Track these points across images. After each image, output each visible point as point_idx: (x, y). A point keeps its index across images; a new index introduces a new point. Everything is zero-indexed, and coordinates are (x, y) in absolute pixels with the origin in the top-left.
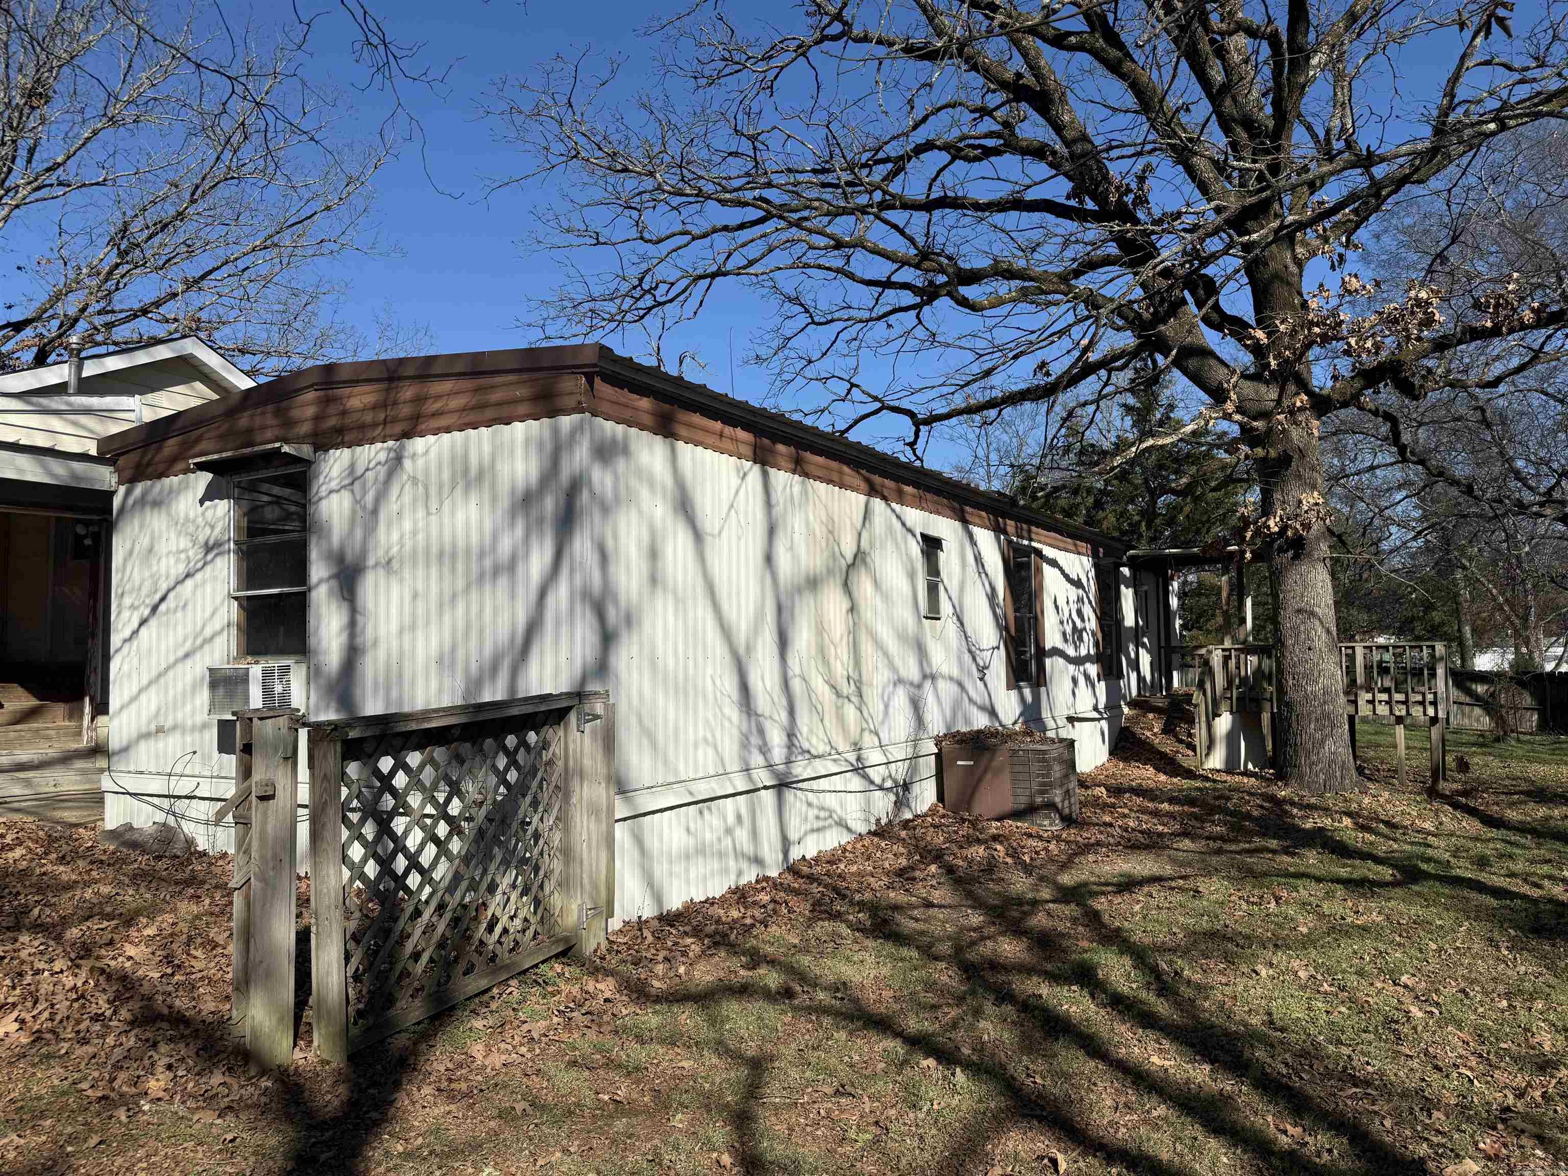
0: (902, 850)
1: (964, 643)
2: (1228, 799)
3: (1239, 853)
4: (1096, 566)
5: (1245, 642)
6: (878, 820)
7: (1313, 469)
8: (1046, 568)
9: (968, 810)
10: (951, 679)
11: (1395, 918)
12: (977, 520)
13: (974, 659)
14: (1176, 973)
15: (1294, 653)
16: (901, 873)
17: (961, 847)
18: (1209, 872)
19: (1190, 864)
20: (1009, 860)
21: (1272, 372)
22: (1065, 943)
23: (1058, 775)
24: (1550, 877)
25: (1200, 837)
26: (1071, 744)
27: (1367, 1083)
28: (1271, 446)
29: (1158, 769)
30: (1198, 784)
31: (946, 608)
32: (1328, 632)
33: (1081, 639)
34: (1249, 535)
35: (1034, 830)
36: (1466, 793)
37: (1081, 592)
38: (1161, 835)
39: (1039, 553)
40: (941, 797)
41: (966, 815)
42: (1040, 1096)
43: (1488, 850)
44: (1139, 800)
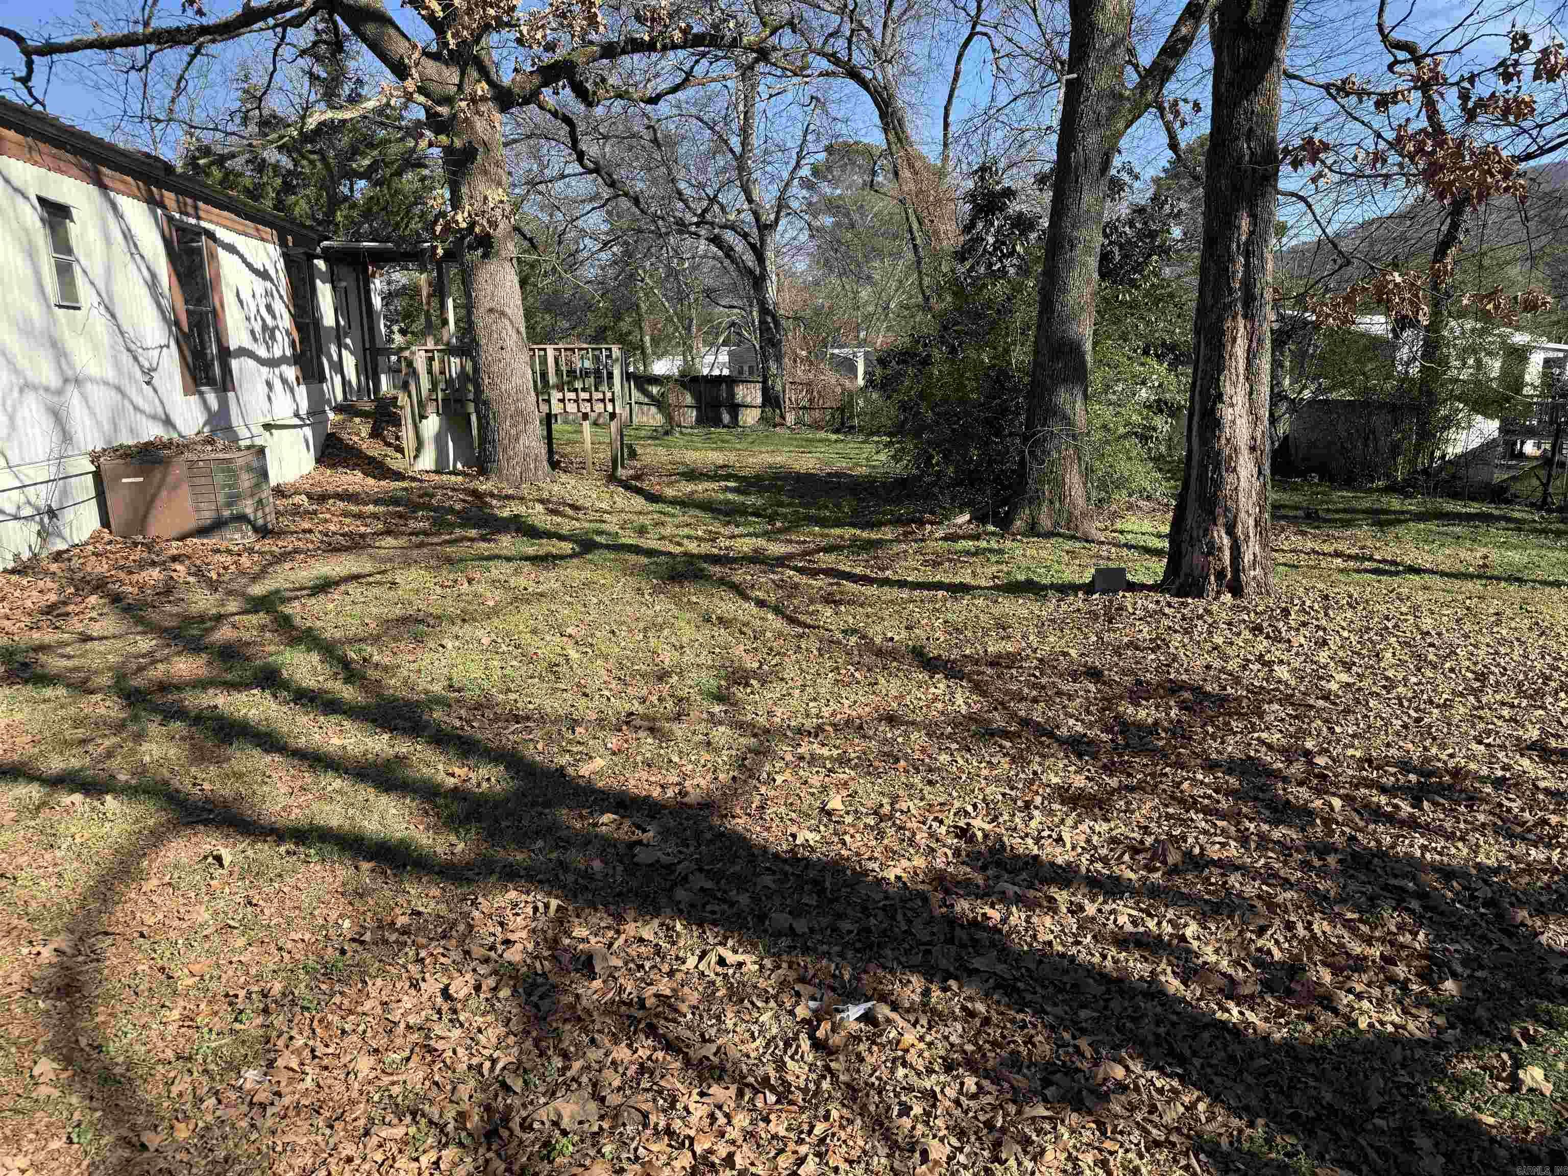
0: (50, 585)
1: (120, 340)
2: (432, 496)
3: (440, 544)
4: (285, 255)
5: (448, 344)
6: (17, 557)
7: (497, 164)
8: (222, 254)
9: (142, 531)
10: (106, 383)
11: (568, 583)
12: (122, 187)
13: (136, 359)
14: (365, 660)
15: (488, 352)
16: (50, 610)
17: (131, 573)
18: (407, 563)
19: (391, 560)
20: (192, 579)
21: (451, 51)
22: (251, 651)
23: (247, 484)
24: (689, 537)
25: (403, 533)
26: (261, 451)
27: (528, 718)
28: (455, 135)
29: (366, 474)
30: (405, 484)
31: (85, 294)
32: (518, 332)
33: (273, 337)
34: (438, 229)
35: (223, 545)
36: (637, 477)
37: (268, 285)
38: (363, 536)
39: (211, 236)
40: (105, 522)
41: (140, 538)
42: (207, 800)
43: (646, 520)
44: (341, 504)
